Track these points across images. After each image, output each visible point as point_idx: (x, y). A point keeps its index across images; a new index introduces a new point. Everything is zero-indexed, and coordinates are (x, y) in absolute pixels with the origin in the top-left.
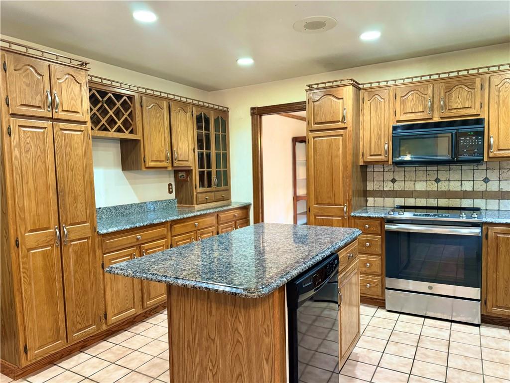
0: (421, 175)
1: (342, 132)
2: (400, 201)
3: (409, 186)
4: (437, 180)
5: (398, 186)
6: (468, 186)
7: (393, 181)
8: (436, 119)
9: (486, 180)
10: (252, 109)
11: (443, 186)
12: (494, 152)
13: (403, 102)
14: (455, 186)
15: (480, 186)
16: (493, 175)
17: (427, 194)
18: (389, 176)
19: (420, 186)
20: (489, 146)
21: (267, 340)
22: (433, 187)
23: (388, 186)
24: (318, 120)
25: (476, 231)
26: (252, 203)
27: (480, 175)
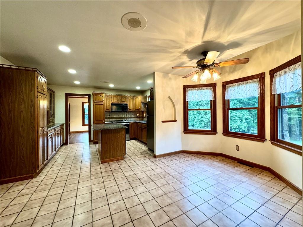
0: (115, 114)
1: (103, 104)
2: (111, 120)
3: (113, 116)
4: (118, 115)
5: (110, 117)
6: (123, 116)
7: (109, 115)
8: (119, 103)
9: (126, 115)
10: (65, 93)
11: (119, 116)
12: (129, 110)
13: (113, 99)
14: (121, 116)
15: (125, 116)
16: (127, 114)
17: (116, 118)
18: (108, 114)
19: (115, 116)
20: (128, 109)
21: (123, 137)
22: (117, 116)
23: (108, 117)
24: (96, 100)
25: (129, 123)
26: (65, 123)
27: (125, 114)
